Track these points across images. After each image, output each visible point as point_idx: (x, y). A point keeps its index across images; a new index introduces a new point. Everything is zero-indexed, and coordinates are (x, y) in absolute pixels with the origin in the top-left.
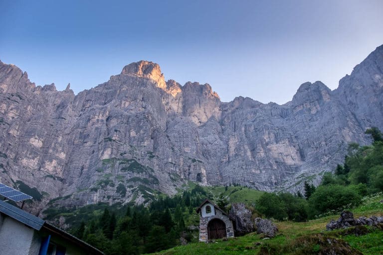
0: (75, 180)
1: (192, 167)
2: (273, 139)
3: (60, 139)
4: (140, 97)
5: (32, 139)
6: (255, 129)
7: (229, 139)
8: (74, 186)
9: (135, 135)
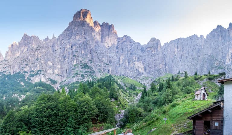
0: (65, 75)
1: (106, 67)
2: (137, 59)
3: (57, 60)
4: (83, 33)
5: (48, 63)
6: (131, 53)
7: (120, 56)
8: (65, 77)
9: (84, 53)
